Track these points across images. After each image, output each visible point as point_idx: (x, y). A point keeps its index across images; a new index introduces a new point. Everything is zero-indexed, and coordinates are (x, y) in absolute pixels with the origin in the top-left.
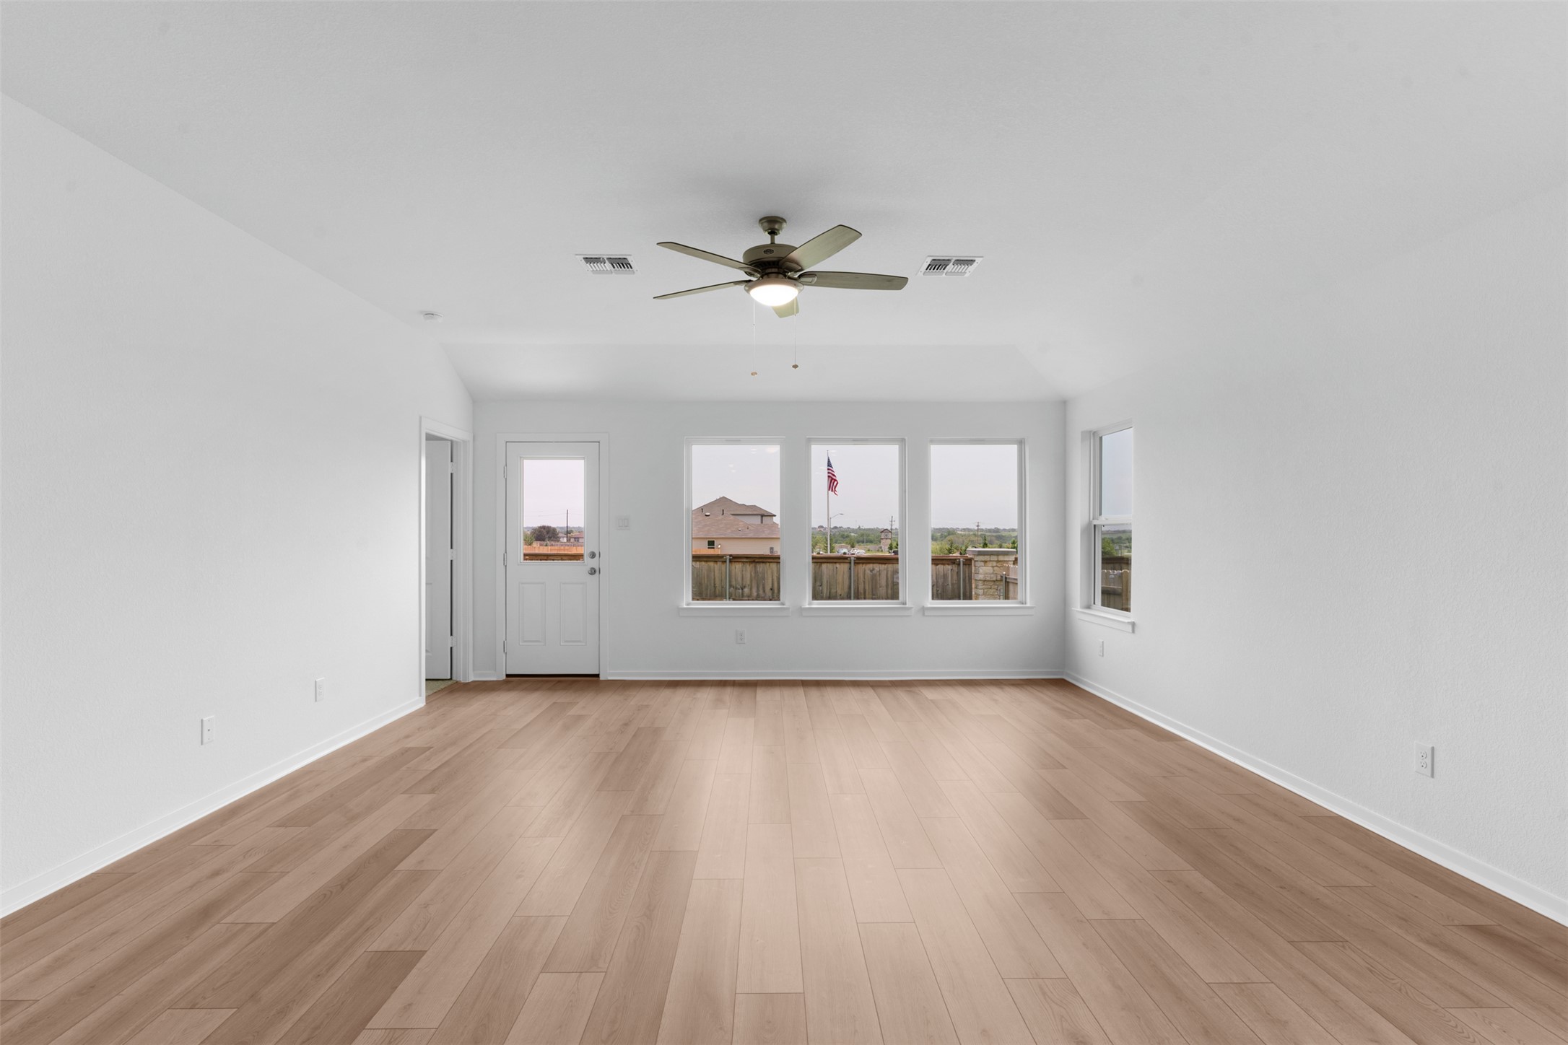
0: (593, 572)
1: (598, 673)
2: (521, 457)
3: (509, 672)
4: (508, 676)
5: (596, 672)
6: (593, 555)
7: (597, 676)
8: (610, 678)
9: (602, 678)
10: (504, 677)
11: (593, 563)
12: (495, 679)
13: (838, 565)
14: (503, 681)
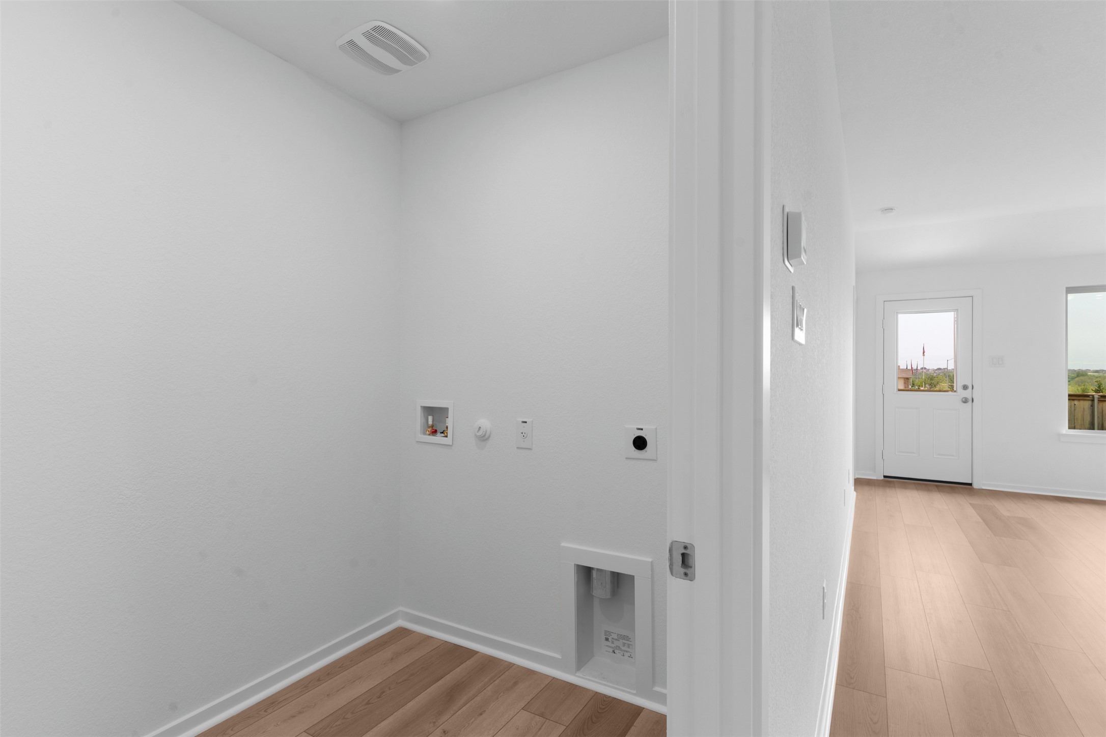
0: (965, 401)
1: (971, 482)
2: (897, 313)
3: (885, 475)
4: (885, 477)
5: (970, 482)
6: (965, 387)
7: (971, 484)
8: (984, 488)
9: (975, 486)
10: (882, 478)
11: (967, 394)
12: (875, 478)
13: (1076, 402)
14: (882, 480)
